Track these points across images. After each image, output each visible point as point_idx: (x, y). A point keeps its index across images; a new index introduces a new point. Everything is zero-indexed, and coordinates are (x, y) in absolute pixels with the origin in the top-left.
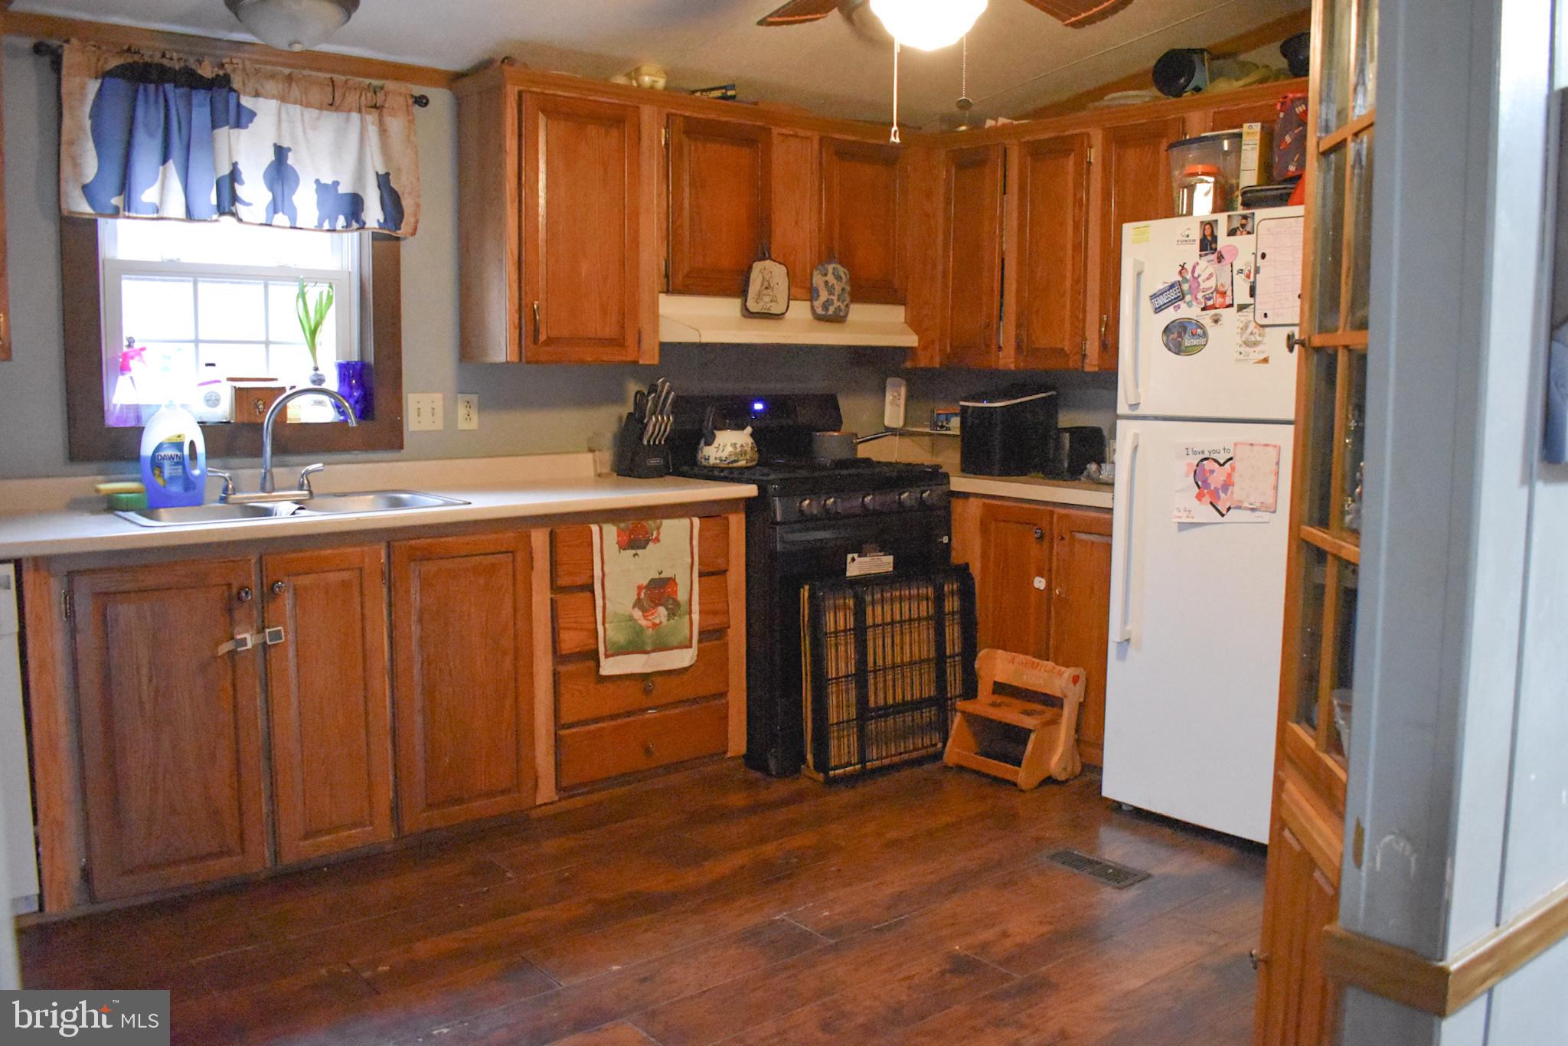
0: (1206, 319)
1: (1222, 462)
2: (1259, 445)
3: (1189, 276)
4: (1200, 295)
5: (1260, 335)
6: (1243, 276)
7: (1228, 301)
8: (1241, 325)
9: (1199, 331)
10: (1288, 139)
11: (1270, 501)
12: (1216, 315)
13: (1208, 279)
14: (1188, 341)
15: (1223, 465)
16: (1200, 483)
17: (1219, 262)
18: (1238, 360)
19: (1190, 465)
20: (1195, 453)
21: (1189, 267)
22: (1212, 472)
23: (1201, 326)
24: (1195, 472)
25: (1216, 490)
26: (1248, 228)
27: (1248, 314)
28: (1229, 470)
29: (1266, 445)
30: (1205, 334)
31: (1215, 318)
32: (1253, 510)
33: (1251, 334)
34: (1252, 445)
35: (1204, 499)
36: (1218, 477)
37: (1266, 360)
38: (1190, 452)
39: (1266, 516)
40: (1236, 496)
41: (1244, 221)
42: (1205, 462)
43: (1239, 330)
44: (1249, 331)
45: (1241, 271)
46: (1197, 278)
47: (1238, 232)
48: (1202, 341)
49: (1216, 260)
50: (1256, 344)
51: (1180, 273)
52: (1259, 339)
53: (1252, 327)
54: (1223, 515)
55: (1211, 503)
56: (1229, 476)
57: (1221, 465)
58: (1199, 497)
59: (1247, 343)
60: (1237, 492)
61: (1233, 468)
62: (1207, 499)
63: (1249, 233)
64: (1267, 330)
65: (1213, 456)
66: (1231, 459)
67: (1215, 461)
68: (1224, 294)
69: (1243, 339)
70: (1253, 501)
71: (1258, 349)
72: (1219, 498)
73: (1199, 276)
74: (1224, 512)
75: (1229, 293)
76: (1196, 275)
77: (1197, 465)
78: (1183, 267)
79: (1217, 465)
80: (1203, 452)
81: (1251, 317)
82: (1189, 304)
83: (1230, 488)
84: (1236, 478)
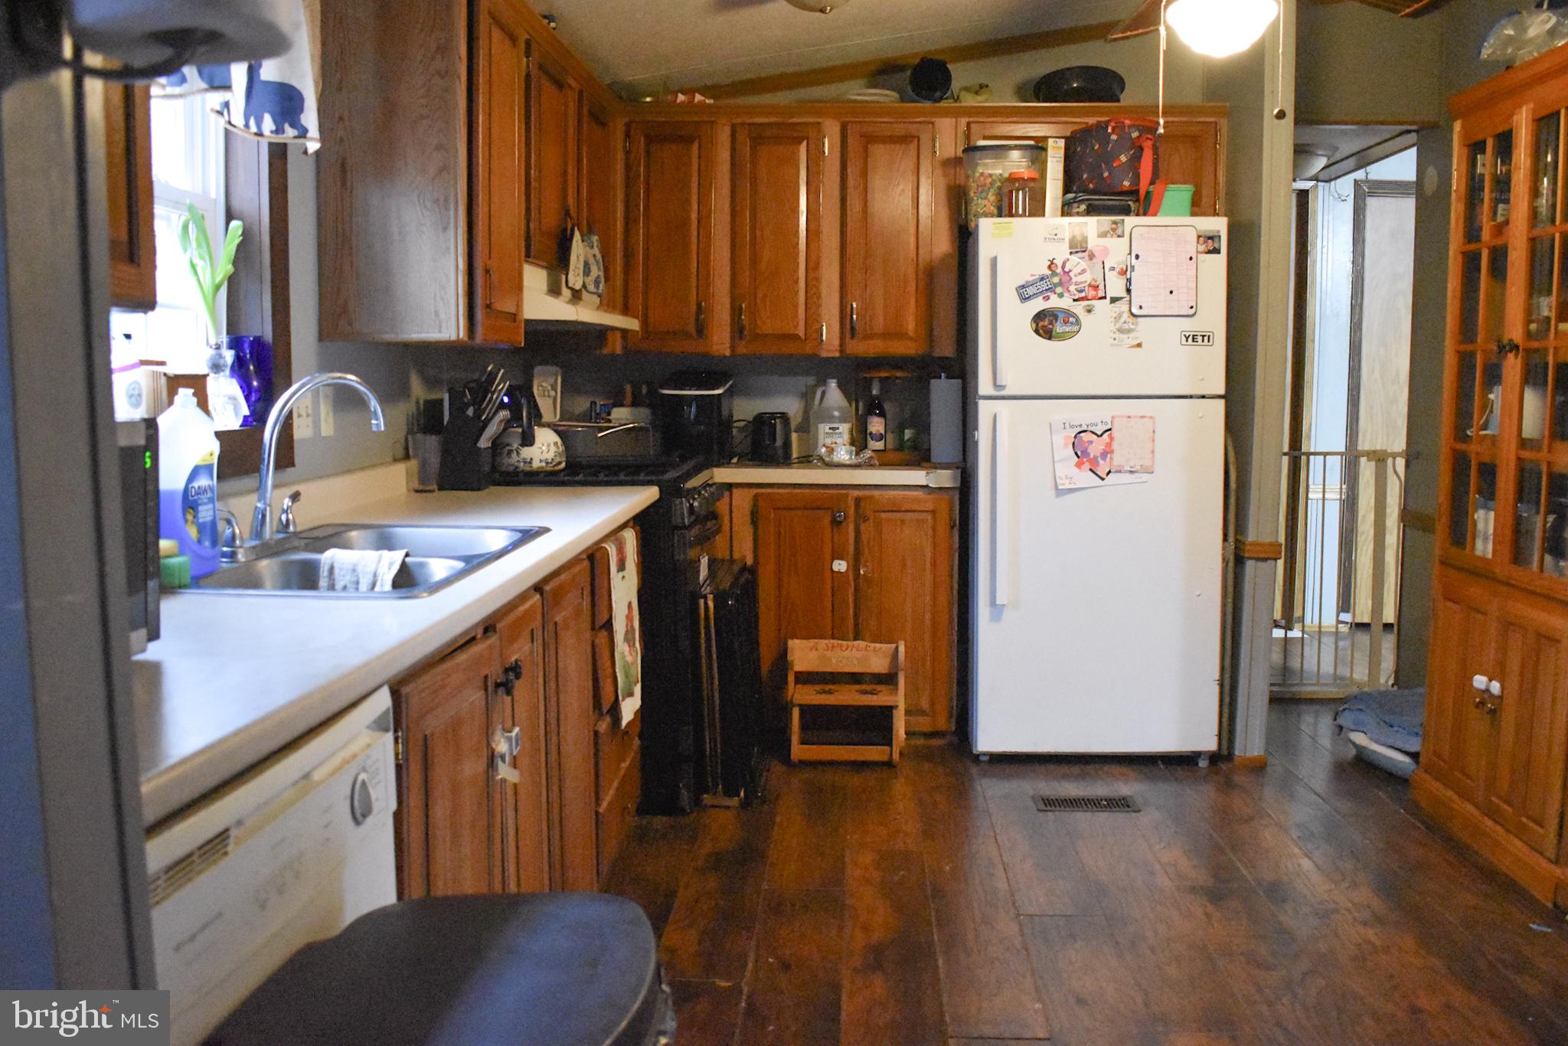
0: (1078, 309)
1: (1099, 433)
2: (1136, 417)
3: (1059, 270)
4: (1072, 288)
5: (1133, 324)
6: (1115, 273)
7: (1101, 294)
8: (1115, 315)
9: (1071, 319)
10: (1123, 158)
11: (1147, 463)
12: (1088, 306)
13: (1080, 274)
14: (1059, 328)
15: (1101, 435)
16: (1079, 453)
17: (1091, 259)
18: (1112, 345)
19: (1067, 437)
20: (1072, 427)
21: (1059, 262)
22: (1091, 442)
23: (1074, 315)
24: (1074, 444)
25: (1096, 458)
26: (1119, 232)
27: (1122, 306)
28: (1108, 440)
29: (1142, 417)
30: (1078, 322)
31: (1088, 308)
32: (1131, 472)
33: (1125, 322)
34: (1129, 417)
35: (1083, 467)
36: (1096, 447)
37: (1139, 345)
38: (1067, 426)
39: (1145, 477)
40: (1115, 463)
41: (1114, 226)
42: (1082, 435)
43: (1113, 319)
44: (1122, 320)
45: (1112, 269)
46: (1068, 273)
47: (1109, 235)
48: (1076, 328)
49: (1087, 258)
50: (1129, 331)
51: (1049, 267)
52: (1132, 327)
53: (1126, 316)
54: (1103, 479)
55: (1091, 470)
56: (1109, 445)
57: (1098, 436)
58: (1079, 465)
59: (1121, 331)
60: (1118, 458)
61: (1111, 438)
62: (1087, 466)
63: (1119, 236)
64: (1140, 319)
65: (1090, 428)
66: (1110, 430)
67: (1093, 432)
68: (1096, 288)
69: (1117, 326)
70: (1132, 464)
71: (1132, 335)
72: (1097, 464)
73: (1070, 271)
74: (1104, 476)
75: (1101, 287)
76: (1067, 269)
77: (1075, 437)
78: (1052, 263)
79: (1095, 437)
80: (1081, 426)
81: (1125, 308)
82: (1061, 296)
83: (1109, 456)
84: (1115, 446)
